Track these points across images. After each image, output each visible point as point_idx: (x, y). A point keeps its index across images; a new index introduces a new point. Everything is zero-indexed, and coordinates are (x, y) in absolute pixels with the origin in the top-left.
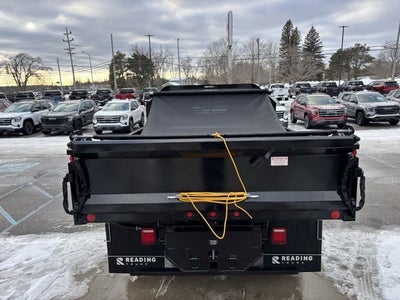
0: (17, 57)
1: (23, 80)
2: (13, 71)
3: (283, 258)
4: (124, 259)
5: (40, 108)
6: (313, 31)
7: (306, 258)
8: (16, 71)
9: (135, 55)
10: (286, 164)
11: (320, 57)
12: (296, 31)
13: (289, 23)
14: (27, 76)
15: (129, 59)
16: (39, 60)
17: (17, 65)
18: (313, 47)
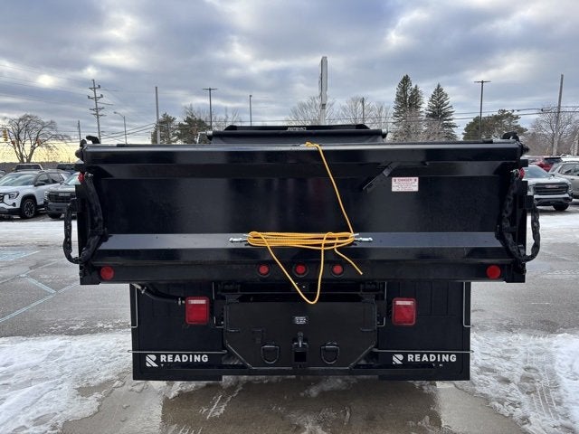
0: (20, 120)
1: (27, 151)
2: (14, 139)
3: (410, 358)
4: (158, 356)
5: (47, 182)
6: (439, 90)
7: (445, 358)
8: (19, 139)
9: (189, 120)
10: (416, 189)
11: (450, 126)
12: (416, 90)
13: (406, 80)
14: (33, 148)
15: (181, 125)
16: (52, 125)
17: (19, 132)
18: (439, 113)
